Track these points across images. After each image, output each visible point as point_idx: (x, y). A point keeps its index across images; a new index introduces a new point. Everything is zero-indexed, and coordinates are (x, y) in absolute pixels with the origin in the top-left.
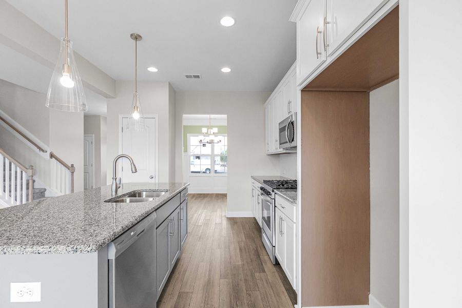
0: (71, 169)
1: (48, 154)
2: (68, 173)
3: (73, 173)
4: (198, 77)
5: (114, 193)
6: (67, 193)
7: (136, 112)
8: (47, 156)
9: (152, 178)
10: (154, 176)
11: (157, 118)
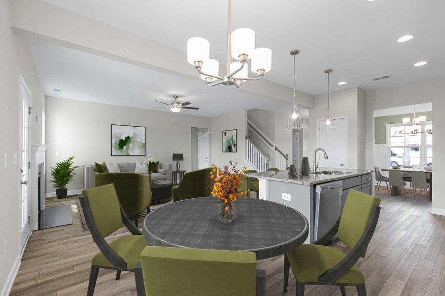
0: (286, 157)
1: (274, 148)
2: (285, 160)
3: (287, 160)
4: (388, 77)
5: (314, 170)
6: (284, 169)
7: (328, 120)
8: (274, 149)
9: (342, 165)
10: (344, 164)
11: (347, 118)
